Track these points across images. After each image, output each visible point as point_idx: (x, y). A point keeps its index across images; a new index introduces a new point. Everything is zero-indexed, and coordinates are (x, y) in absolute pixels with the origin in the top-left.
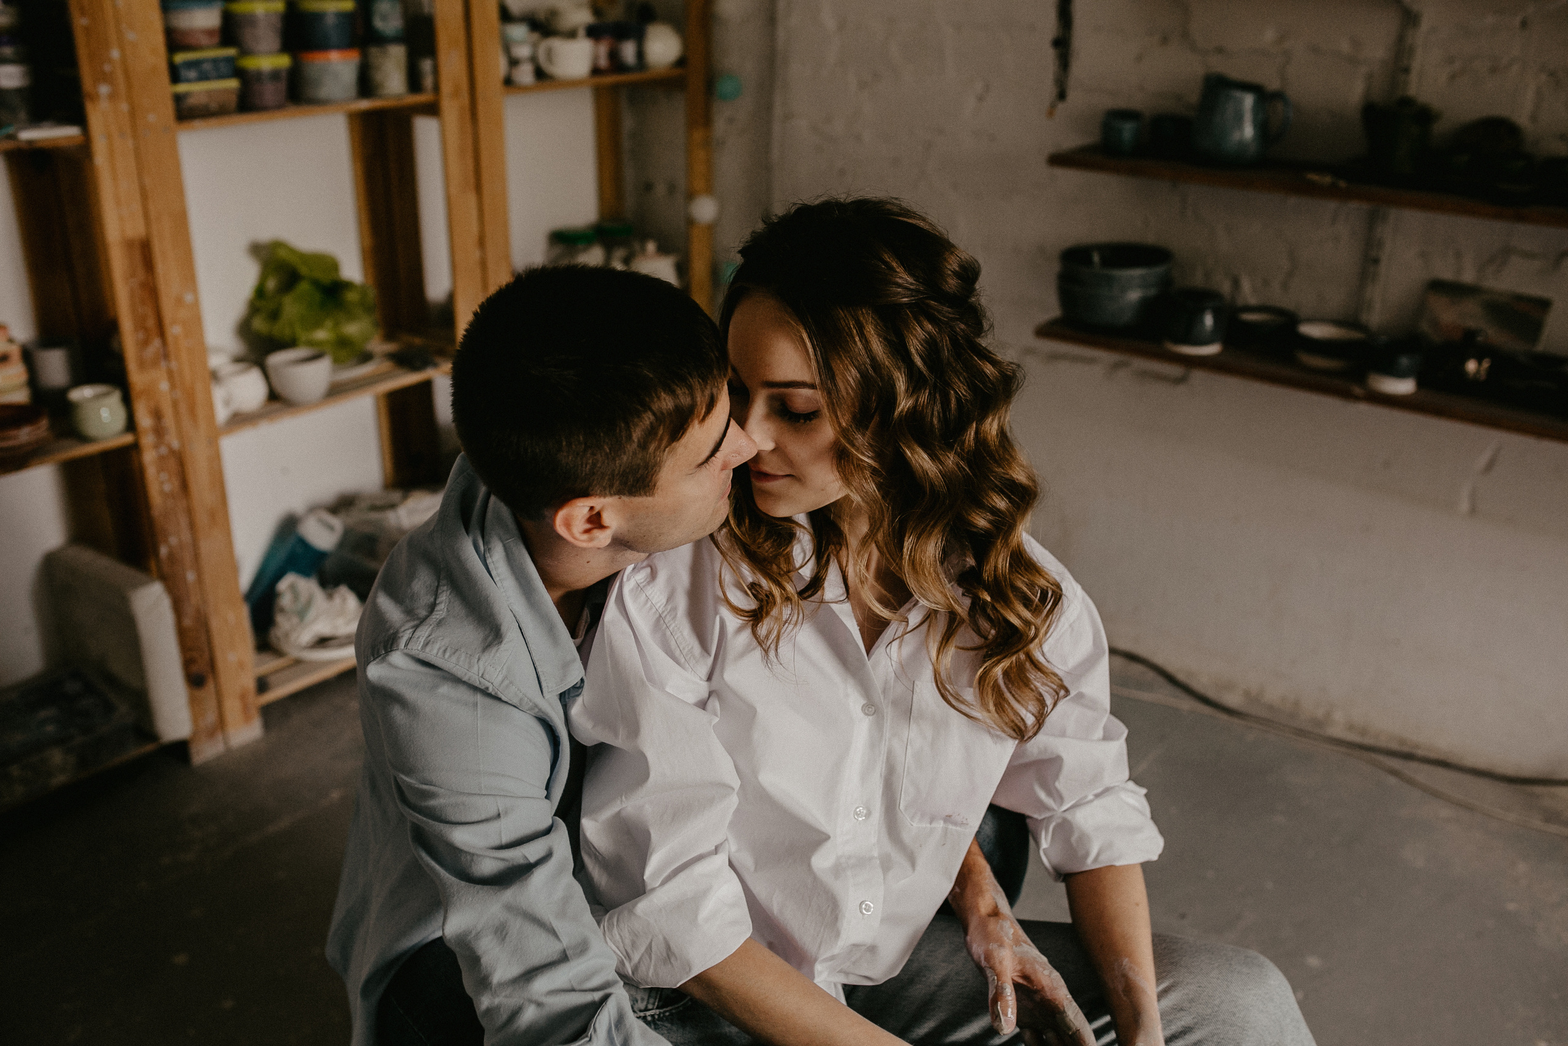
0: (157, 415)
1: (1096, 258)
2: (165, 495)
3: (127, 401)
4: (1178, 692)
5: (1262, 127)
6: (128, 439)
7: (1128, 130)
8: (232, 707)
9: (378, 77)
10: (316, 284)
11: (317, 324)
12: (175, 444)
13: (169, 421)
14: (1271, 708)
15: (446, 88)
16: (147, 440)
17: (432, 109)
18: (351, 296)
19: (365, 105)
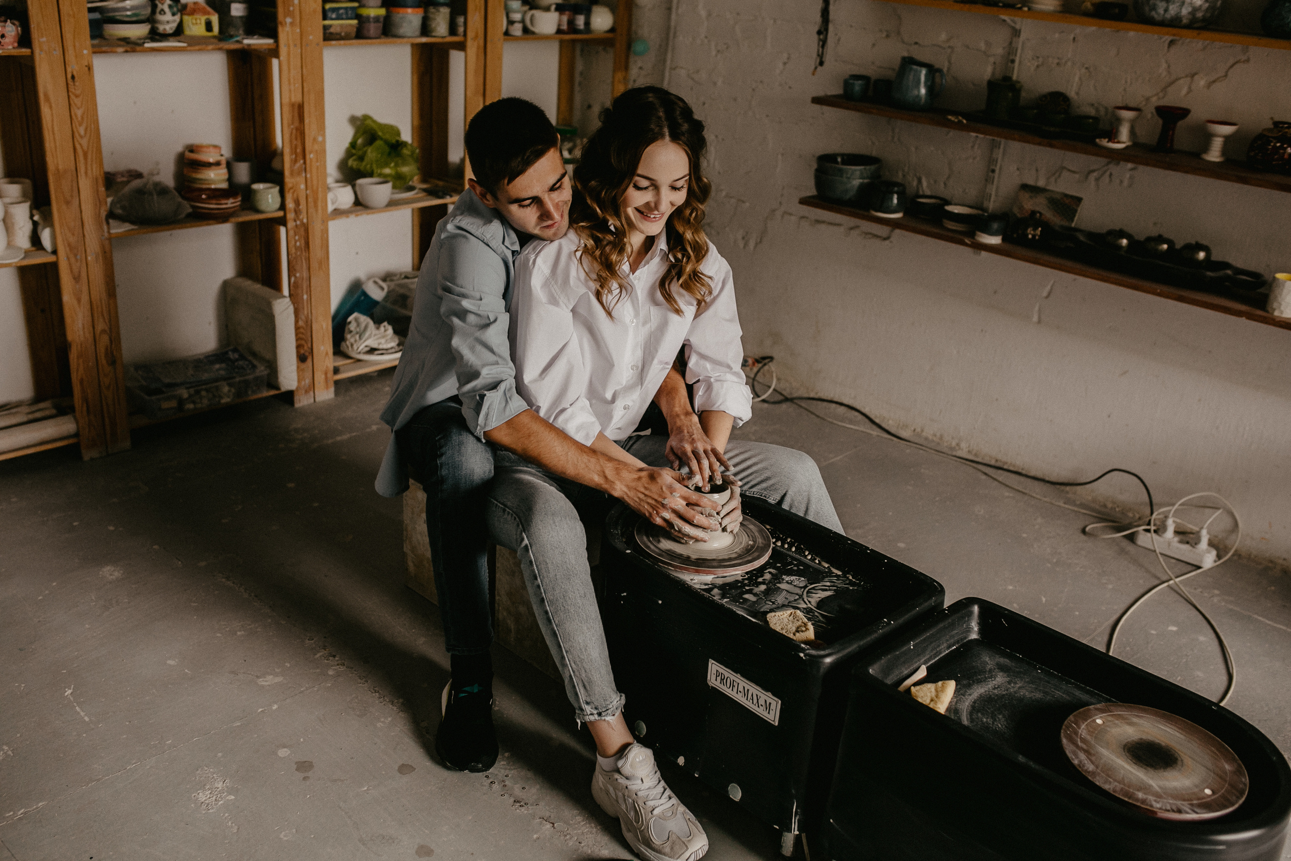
0: (297, 202)
1: (839, 160)
2: (296, 248)
3: (282, 193)
4: (874, 427)
5: (930, 89)
6: (281, 214)
7: (858, 85)
8: (320, 377)
9: (433, 25)
10: (386, 142)
11: (386, 165)
12: (305, 221)
13: (303, 206)
14: (926, 439)
15: (470, 34)
16: (290, 216)
17: (461, 46)
18: (406, 152)
19: (424, 40)
